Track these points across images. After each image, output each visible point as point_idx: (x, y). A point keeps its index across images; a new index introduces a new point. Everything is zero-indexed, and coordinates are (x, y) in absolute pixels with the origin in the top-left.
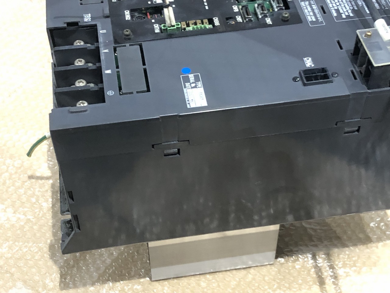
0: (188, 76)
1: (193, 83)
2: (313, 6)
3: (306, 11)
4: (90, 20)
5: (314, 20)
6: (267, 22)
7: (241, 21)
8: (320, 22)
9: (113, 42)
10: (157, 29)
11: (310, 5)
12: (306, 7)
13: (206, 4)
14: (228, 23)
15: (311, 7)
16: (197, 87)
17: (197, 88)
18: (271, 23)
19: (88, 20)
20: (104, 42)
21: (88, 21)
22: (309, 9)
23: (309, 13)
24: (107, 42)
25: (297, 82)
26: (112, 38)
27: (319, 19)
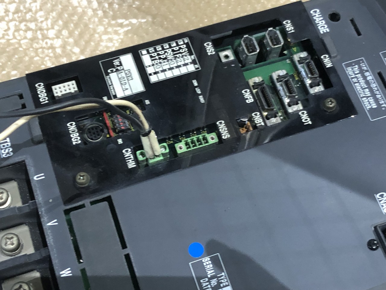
0: (202, 262)
1: (213, 277)
2: (367, 74)
3: (358, 87)
4: (12, 154)
5: (374, 106)
6: (303, 121)
7: (263, 124)
8: (383, 109)
9: (61, 201)
10: (130, 160)
11: (362, 72)
12: (356, 77)
13: (198, 91)
14: (239, 121)
15: (365, 78)
16: (222, 285)
17: (221, 288)
18: (310, 123)
19: (8, 153)
20: (46, 202)
21: (8, 155)
22: (362, 81)
23: (364, 92)
24: (51, 201)
25: (375, 251)
26: (57, 191)
27: (381, 103)
